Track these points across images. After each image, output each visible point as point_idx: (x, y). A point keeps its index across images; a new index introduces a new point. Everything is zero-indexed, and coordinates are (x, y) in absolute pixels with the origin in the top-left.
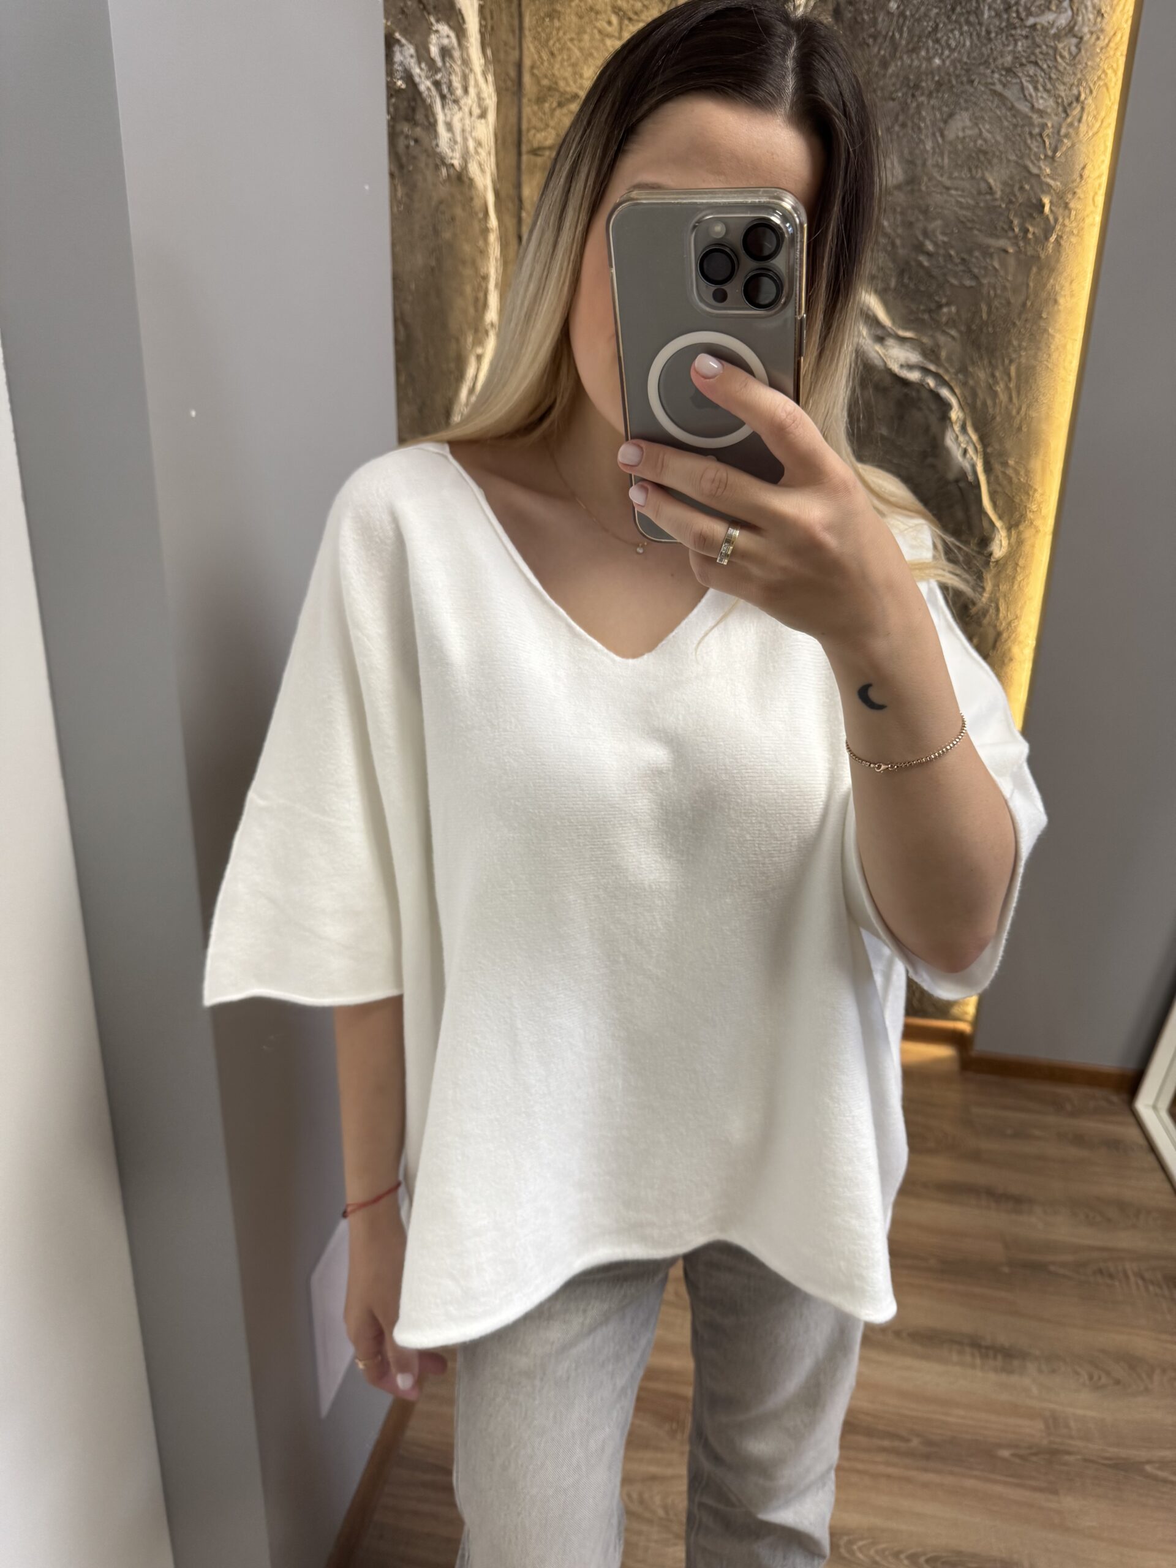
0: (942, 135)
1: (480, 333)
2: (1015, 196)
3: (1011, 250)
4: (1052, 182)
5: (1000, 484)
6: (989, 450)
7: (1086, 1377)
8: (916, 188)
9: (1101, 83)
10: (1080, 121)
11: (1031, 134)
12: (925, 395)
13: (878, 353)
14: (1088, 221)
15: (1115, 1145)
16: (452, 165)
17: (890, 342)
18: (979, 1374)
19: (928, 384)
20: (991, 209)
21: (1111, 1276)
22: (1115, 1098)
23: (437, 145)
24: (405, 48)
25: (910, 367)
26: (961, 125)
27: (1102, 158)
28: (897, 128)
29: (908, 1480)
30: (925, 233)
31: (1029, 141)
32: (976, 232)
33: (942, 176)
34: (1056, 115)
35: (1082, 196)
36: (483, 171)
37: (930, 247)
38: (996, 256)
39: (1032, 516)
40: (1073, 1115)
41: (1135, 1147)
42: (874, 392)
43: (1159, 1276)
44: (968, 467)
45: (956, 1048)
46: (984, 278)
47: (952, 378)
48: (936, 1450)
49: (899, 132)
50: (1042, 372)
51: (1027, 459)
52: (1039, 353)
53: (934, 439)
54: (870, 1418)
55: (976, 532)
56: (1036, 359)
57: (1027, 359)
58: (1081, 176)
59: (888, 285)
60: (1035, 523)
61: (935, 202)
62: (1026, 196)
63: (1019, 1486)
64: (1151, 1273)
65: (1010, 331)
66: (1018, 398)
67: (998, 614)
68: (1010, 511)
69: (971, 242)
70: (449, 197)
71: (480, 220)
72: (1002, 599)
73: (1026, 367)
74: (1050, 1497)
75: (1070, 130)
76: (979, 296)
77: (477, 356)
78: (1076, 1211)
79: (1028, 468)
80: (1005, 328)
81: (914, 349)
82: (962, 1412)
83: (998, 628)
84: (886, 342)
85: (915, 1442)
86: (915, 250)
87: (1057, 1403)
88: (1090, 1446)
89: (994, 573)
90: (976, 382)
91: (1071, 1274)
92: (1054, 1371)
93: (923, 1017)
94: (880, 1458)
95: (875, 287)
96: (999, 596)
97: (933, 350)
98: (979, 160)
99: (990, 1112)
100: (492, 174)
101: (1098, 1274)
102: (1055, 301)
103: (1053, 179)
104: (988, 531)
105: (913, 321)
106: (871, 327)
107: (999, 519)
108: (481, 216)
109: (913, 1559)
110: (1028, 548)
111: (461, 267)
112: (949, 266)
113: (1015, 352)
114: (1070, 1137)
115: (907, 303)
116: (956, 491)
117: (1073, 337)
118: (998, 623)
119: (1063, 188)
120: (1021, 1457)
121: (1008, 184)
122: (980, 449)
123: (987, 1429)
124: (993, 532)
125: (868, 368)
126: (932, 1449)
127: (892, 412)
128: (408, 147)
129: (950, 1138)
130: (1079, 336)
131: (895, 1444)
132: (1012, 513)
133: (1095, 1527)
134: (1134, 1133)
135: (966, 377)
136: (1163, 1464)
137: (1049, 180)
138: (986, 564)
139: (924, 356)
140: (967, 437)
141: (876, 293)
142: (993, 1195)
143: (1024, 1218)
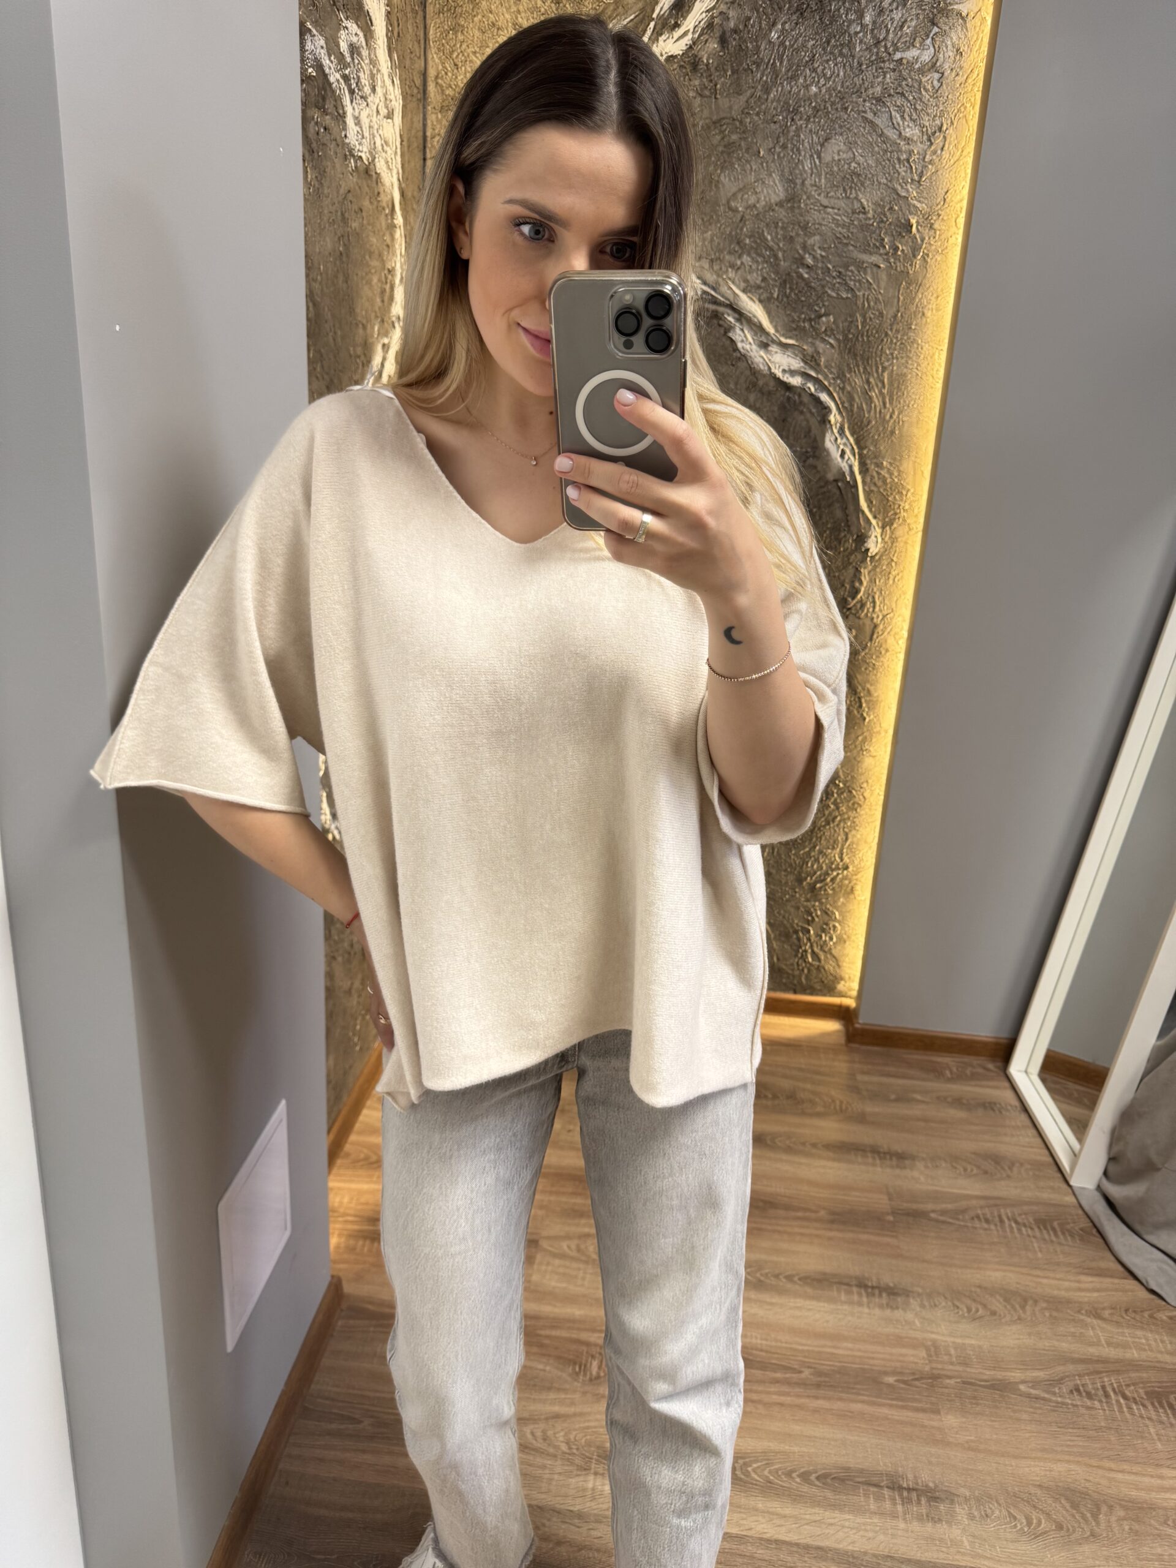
0: (819, 157)
1: (386, 327)
2: (885, 215)
3: (882, 266)
4: (919, 205)
5: (875, 484)
6: (865, 452)
7: (965, 1310)
8: (796, 205)
9: (961, 115)
10: (942, 149)
11: (899, 159)
12: (806, 399)
13: (762, 357)
14: (951, 241)
15: (989, 1106)
16: (361, 157)
17: (774, 348)
18: (866, 1310)
19: (809, 388)
20: (865, 227)
21: (987, 1221)
22: (991, 1066)
23: (346, 136)
24: (316, 38)
25: (793, 373)
26: (836, 148)
27: (963, 183)
28: (778, 149)
29: (800, 1407)
30: (804, 247)
31: (897, 166)
32: (851, 248)
33: (819, 195)
34: (921, 143)
35: (945, 218)
36: (389, 168)
37: (809, 260)
38: (869, 271)
39: (905, 514)
40: (950, 1080)
41: (1009, 1108)
42: (759, 395)
43: (1031, 1220)
44: (846, 469)
45: (842, 1022)
46: (859, 290)
47: (830, 384)
48: (827, 1379)
49: (780, 153)
50: (913, 380)
51: (900, 460)
52: (910, 362)
53: (815, 440)
54: (764, 1354)
55: (854, 529)
56: (906, 367)
57: (898, 367)
58: (945, 200)
59: (772, 294)
60: (908, 521)
61: (814, 219)
62: (895, 216)
63: (903, 1407)
64: (1023, 1216)
65: (882, 340)
66: (891, 403)
67: (874, 607)
68: (884, 508)
69: (847, 257)
70: (357, 188)
71: (386, 215)
72: (878, 593)
73: (897, 374)
74: (932, 1416)
75: (934, 157)
76: (854, 307)
77: (384, 345)
78: (954, 1164)
79: (901, 469)
80: (879, 337)
81: (797, 356)
82: (850, 1345)
83: (875, 620)
84: (770, 348)
85: (806, 1373)
86: (795, 263)
87: (938, 1333)
88: (968, 1370)
89: (870, 568)
90: (853, 388)
91: (951, 1220)
92: (935, 1305)
93: (811, 994)
94: (773, 1388)
95: (760, 296)
96: (875, 590)
97: (813, 357)
98: (853, 182)
99: (875, 1079)
100: (398, 173)
101: (976, 1219)
102: (923, 314)
103: (920, 202)
104: (865, 528)
105: (795, 330)
106: (756, 334)
107: (875, 517)
108: (387, 211)
109: (805, 1476)
110: (902, 544)
111: (367, 257)
112: (827, 278)
113: (888, 361)
114: (949, 1100)
115: (788, 312)
116: (835, 490)
117: (940, 348)
118: (875, 616)
119: (928, 210)
120: (905, 1382)
121: (879, 205)
122: (856, 451)
123: (873, 1358)
124: (870, 529)
125: (754, 372)
126: (822, 1379)
127: (776, 414)
128: (318, 134)
129: (838, 1103)
130: (945, 346)
131: (788, 1375)
132: (886, 512)
133: (972, 1441)
134: (1009, 1095)
135: (844, 383)
136: (1035, 1384)
137: (915, 202)
138: (864, 560)
139: (806, 363)
140: (844, 440)
141: (760, 301)
142: (879, 1153)
143: (907, 1172)
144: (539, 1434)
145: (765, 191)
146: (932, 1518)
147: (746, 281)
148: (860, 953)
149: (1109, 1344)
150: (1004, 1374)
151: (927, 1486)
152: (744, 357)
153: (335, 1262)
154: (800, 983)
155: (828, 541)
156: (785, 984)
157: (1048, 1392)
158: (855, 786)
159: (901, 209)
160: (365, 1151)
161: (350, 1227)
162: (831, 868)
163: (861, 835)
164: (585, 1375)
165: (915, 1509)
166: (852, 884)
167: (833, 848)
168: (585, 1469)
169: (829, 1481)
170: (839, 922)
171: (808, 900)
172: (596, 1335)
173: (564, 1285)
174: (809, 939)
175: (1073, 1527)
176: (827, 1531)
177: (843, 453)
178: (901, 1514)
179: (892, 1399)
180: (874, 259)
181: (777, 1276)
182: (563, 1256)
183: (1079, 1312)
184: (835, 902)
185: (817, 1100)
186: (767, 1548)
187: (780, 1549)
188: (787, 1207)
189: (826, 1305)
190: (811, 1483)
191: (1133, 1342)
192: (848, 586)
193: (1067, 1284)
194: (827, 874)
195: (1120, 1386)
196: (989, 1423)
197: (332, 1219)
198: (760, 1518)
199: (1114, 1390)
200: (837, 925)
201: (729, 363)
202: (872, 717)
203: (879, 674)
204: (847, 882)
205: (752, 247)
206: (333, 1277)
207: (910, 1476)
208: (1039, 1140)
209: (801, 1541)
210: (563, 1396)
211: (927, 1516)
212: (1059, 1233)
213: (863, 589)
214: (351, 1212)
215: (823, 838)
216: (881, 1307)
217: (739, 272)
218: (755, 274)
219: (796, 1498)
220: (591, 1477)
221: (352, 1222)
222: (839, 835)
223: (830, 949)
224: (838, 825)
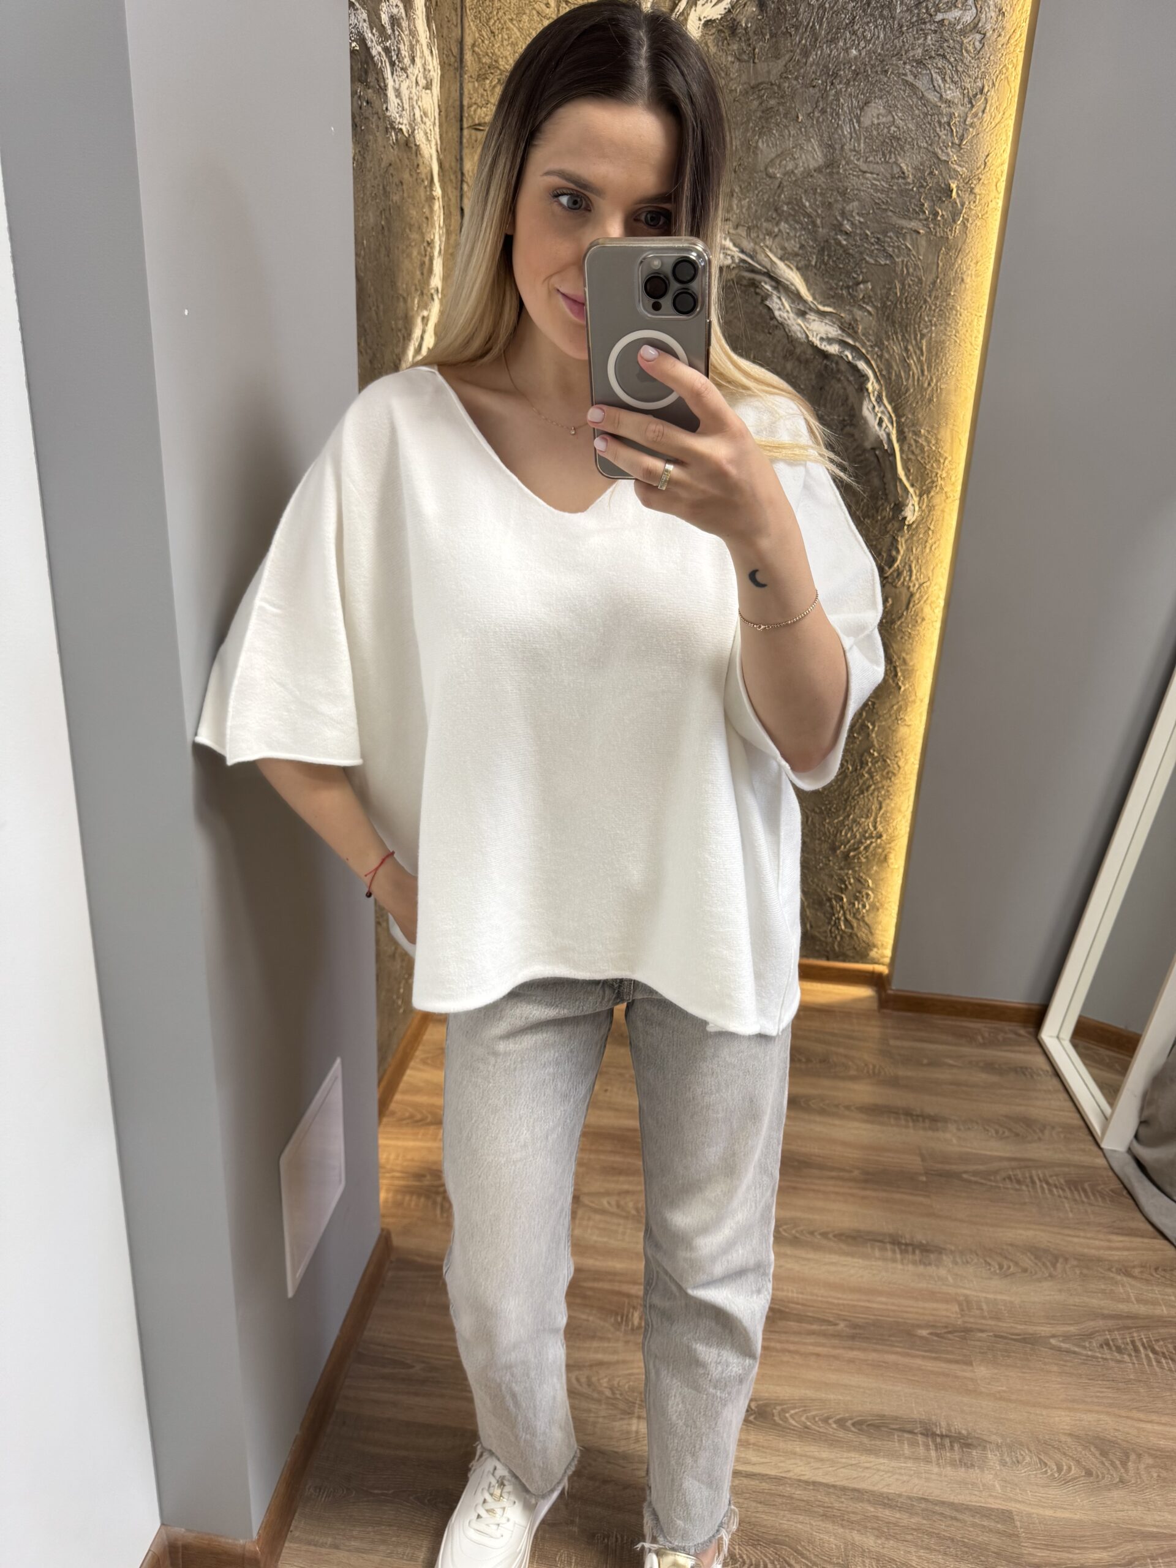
0: (859, 122)
1: (426, 299)
2: (925, 179)
3: (921, 231)
4: (959, 169)
5: (913, 453)
6: (903, 420)
7: (997, 1267)
8: (834, 171)
9: (1003, 77)
10: (983, 112)
11: (939, 122)
12: (843, 367)
13: (799, 325)
14: (992, 205)
15: (1022, 1071)
16: (401, 130)
17: (811, 316)
18: (900, 1266)
19: (847, 356)
20: (903, 192)
21: (1019, 1182)
22: (1022, 1032)
23: (387, 109)
24: (359, 12)
25: (830, 341)
26: (875, 112)
27: (1004, 147)
28: (817, 114)
29: (836, 1357)
30: (843, 214)
31: (938, 129)
32: (890, 214)
33: (858, 160)
34: (962, 105)
35: (986, 182)
36: (428, 140)
37: (848, 227)
38: (908, 237)
39: (943, 482)
40: (983, 1045)
41: (1041, 1073)
42: (796, 363)
43: (1062, 1181)
44: (884, 437)
45: (875, 988)
46: (898, 257)
47: (868, 351)
48: (861, 1331)
49: (819, 117)
50: (951, 347)
51: (938, 429)
52: (948, 329)
53: (852, 408)
54: (799, 1307)
55: (891, 498)
56: (945, 334)
57: (937, 334)
58: (985, 163)
59: (809, 261)
60: (945, 489)
61: (853, 185)
62: (935, 181)
63: (935, 1359)
64: (1055, 1178)
65: (921, 307)
66: (929, 371)
67: (911, 576)
68: (922, 476)
69: (885, 223)
70: (398, 161)
71: (425, 187)
72: (914, 562)
73: (936, 342)
74: (965, 1367)
75: (975, 120)
76: (893, 274)
77: (423, 318)
78: (987, 1127)
79: (939, 437)
80: (917, 305)
81: (834, 323)
82: (884, 1299)
83: (911, 589)
84: (808, 316)
85: (842, 1325)
86: (835, 230)
87: (970, 1289)
88: (1000, 1324)
89: (907, 536)
90: (891, 356)
91: (983, 1181)
92: (967, 1262)
93: (844, 961)
94: (810, 1339)
95: (798, 263)
96: (912, 558)
97: (850, 324)
98: (892, 146)
99: (906, 1044)
100: (437, 144)
101: (1007, 1181)
102: (963, 280)
103: (960, 166)
104: (902, 497)
105: (833, 297)
106: (793, 302)
107: (912, 485)
108: (426, 183)
109: (841, 1423)
110: (939, 513)
111: (407, 230)
112: (866, 245)
113: (927, 328)
114: (981, 1064)
115: (826, 280)
116: (873, 459)
117: (979, 314)
118: (911, 585)
119: (969, 174)
120: (937, 1335)
121: (919, 169)
122: (894, 419)
123: (907, 1312)
124: (907, 497)
125: (791, 339)
126: (858, 1331)
127: (814, 382)
128: (361, 108)
129: (871, 1067)
130: (984, 313)
131: (823, 1328)
132: (923, 480)
133: (1004, 1391)
134: (1040, 1060)
135: (882, 350)
136: (1066, 1337)
137: (956, 166)
138: (901, 529)
139: (843, 330)
140: (882, 408)
141: (798, 269)
142: (911, 1115)
143: (940, 1134)
144: (583, 1380)
145: (804, 157)
146: (965, 1464)
147: (783, 248)
148: (893, 920)
149: (1139, 1301)
150: (1035, 1328)
151: (960, 1433)
152: (781, 325)
153: (383, 1216)
154: (833, 950)
155: (865, 509)
156: (818, 951)
157: (1079, 1346)
158: (889, 755)
159: (941, 173)
160: (410, 1109)
161: (397, 1182)
162: (864, 836)
163: (896, 804)
164: (627, 1325)
165: (948, 1454)
166: (885, 852)
167: (867, 817)
168: (629, 1414)
169: (864, 1427)
170: (872, 890)
171: (841, 869)
172: (637, 1287)
173: (605, 1239)
174: (842, 907)
175: (1102, 1473)
176: (863, 1475)
177: (881, 421)
178: (934, 1459)
179: (926, 1351)
180: (913, 224)
181: (812, 1233)
182: (603, 1212)
183: (1109, 1270)
184: (868, 870)
185: (850, 1063)
186: (805, 1489)
187: (818, 1491)
188: (821, 1167)
189: (860, 1261)
190: (847, 1429)
191: (1163, 1299)
192: (885, 555)
193: (1097, 1243)
194: (860, 842)
195: (1150, 1341)
196: (1020, 1374)
197: (380, 1175)
198: (798, 1461)
199: (1143, 1345)
200: (870, 892)
201: (766, 331)
202: (907, 686)
203: (915, 643)
204: (880, 850)
205: (790, 214)
206: (383, 1230)
207: (943, 1424)
208: (1070, 1104)
209: (838, 1483)
210: (606, 1345)
211: (960, 1461)
212: (1090, 1194)
213: (900, 558)
214: (399, 1168)
215: (857, 807)
216: (914, 1263)
217: (777, 240)
218: (793, 242)
219: (833, 1442)
220: (635, 1421)
221: (398, 1178)
222: (873, 804)
223: (863, 916)
224: (872, 794)
